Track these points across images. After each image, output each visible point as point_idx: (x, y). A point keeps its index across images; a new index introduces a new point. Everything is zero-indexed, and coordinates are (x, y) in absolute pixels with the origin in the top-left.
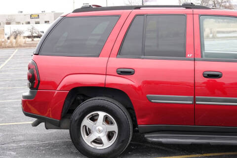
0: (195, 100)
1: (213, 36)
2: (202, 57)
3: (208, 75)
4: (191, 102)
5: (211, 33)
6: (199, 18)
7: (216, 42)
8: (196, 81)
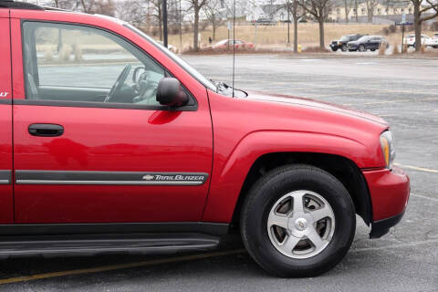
0: (13, 177)
1: (76, 58)
2: (26, 97)
3: (38, 130)
4: (7, 181)
5: (73, 53)
6: (21, 26)
7: (82, 69)
8: (15, 143)
